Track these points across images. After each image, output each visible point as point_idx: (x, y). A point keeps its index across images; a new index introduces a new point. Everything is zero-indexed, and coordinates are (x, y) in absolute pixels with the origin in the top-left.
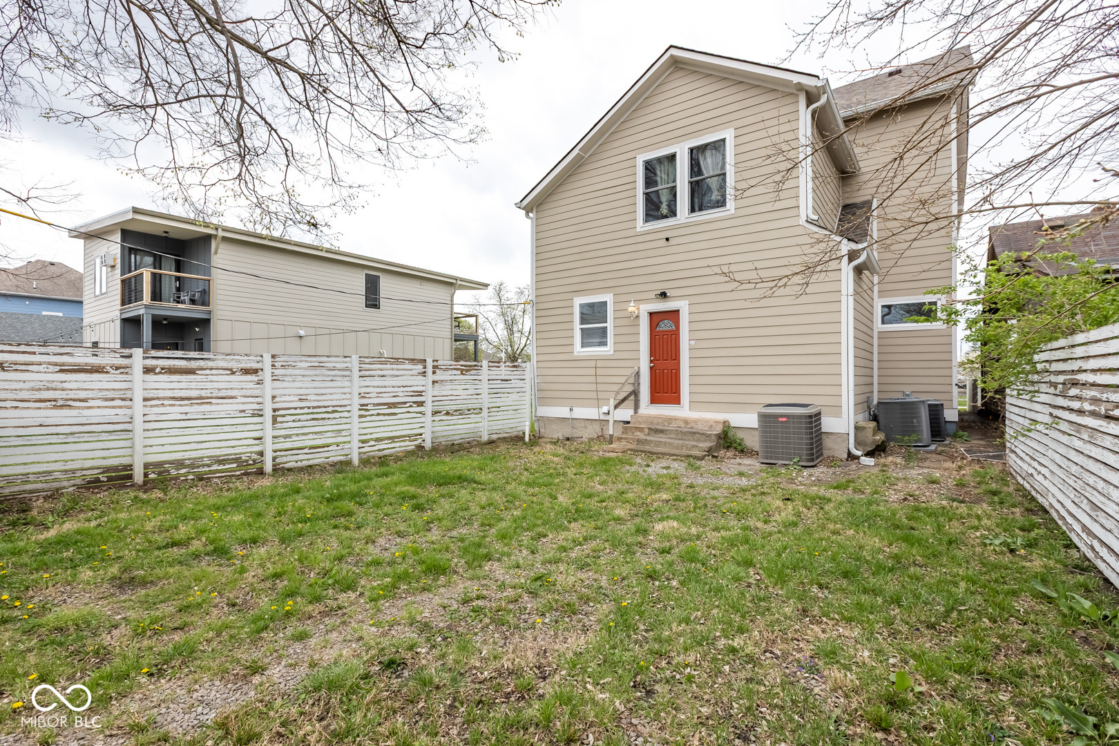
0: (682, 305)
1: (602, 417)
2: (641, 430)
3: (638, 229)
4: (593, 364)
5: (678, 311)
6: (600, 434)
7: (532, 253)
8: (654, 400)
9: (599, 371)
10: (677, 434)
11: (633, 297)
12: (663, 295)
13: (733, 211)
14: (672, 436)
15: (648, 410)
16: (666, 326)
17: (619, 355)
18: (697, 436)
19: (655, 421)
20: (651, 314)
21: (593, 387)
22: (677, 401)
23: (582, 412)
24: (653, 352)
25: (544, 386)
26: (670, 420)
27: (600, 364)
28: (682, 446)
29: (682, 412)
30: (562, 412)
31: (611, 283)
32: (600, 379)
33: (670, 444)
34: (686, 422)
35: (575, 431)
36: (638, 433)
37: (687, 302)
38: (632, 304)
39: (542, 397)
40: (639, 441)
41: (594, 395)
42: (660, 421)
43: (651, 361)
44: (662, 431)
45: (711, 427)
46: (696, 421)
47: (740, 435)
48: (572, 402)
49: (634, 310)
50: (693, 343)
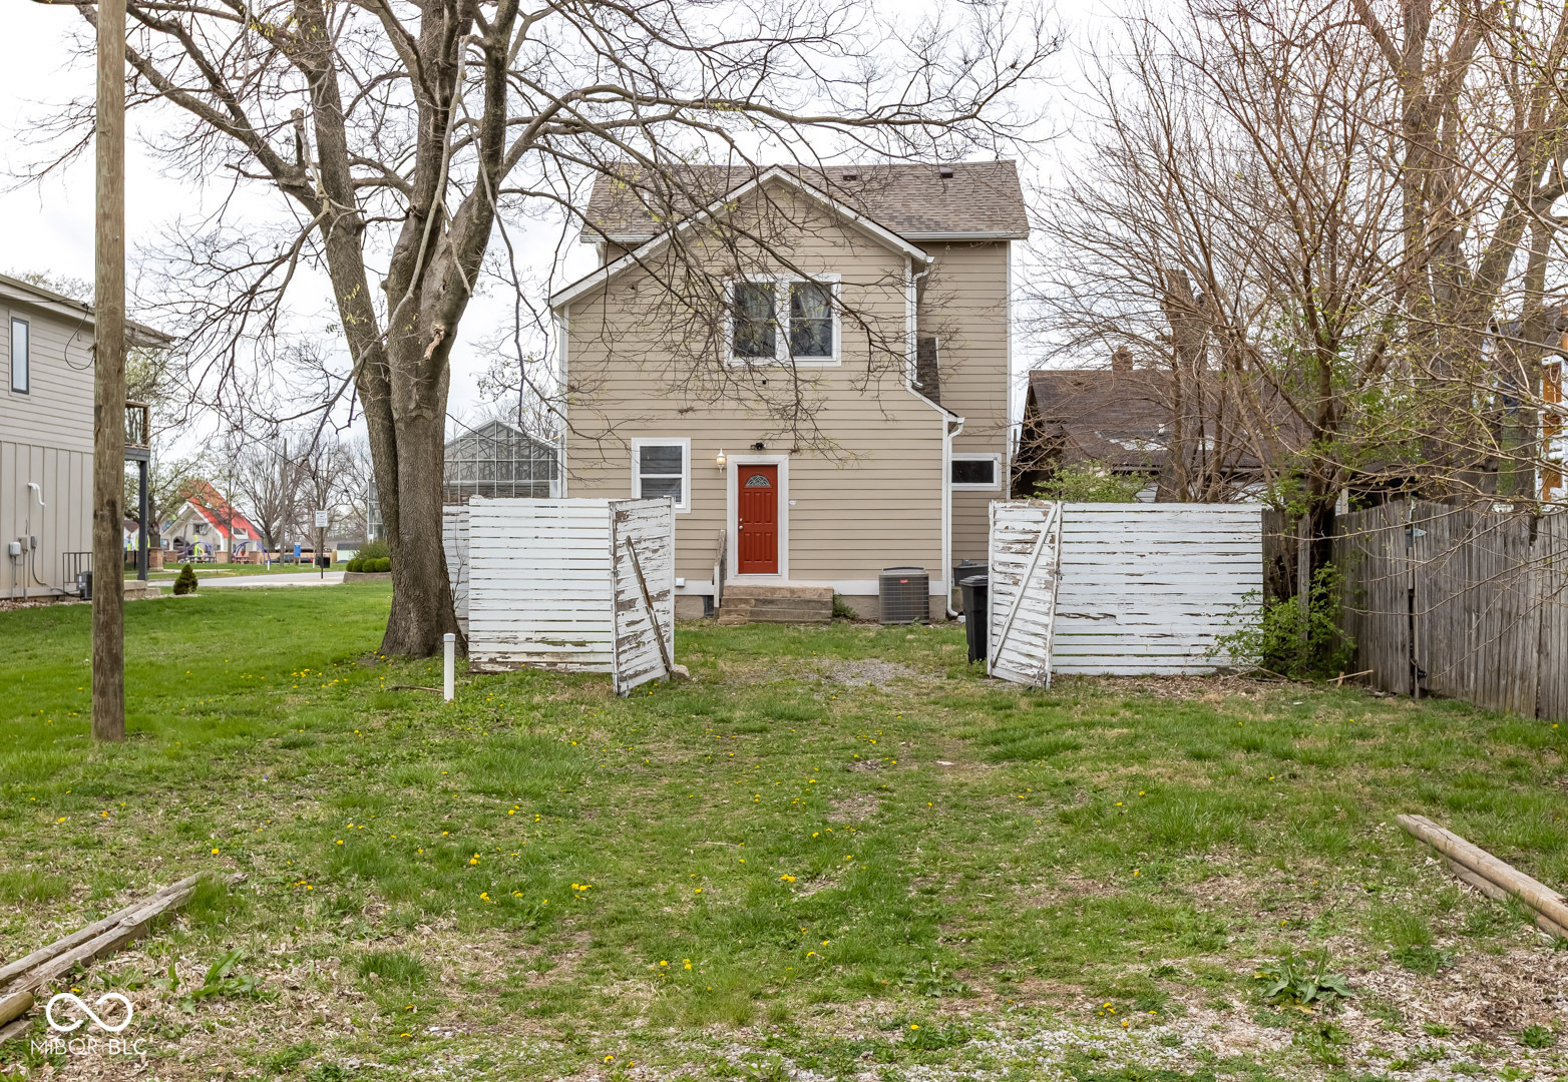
0: (782, 460)
1: (676, 592)
2: (746, 601)
3: (726, 363)
5: (776, 466)
8: (742, 570)
11: (721, 445)
12: (759, 447)
13: (839, 364)
14: (783, 605)
15: (737, 580)
16: (758, 482)
17: (697, 515)
18: (813, 603)
19: (756, 592)
20: (740, 467)
22: (772, 567)
24: (742, 512)
26: (774, 590)
28: (803, 613)
29: (781, 580)
31: (687, 425)
33: (790, 612)
34: (792, 591)
36: (743, 605)
37: (786, 457)
38: (721, 453)
40: (752, 612)
43: (740, 523)
44: (772, 602)
45: (821, 594)
46: (803, 590)
47: (847, 603)
49: (720, 460)
50: (793, 503)
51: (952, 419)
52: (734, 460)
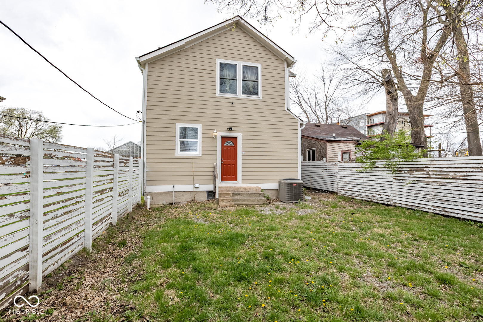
0: (239, 135)
1: (195, 190)
2: (229, 194)
3: (217, 95)
4: (191, 161)
5: (237, 138)
6: (193, 199)
7: (144, 91)
8: (223, 180)
9: (195, 165)
10: (247, 195)
11: (215, 128)
12: (230, 129)
13: (261, 98)
14: (244, 196)
15: (222, 185)
16: (230, 144)
17: (204, 157)
18: (256, 195)
19: (230, 189)
20: (222, 137)
21: (191, 174)
22: (235, 179)
23: (179, 188)
24: (223, 156)
25: (151, 174)
26: (238, 188)
27: (195, 161)
28: (255, 200)
29: (239, 184)
30: (168, 188)
31: (200, 119)
32: (195, 169)
33: (250, 200)
34: (245, 189)
35: (176, 198)
36: (227, 196)
37: (241, 134)
38: (215, 131)
39: (150, 179)
40: (233, 200)
41: (192, 178)
42: (233, 189)
43: (222, 161)
44: (239, 194)
45: (256, 190)
46: (250, 188)
48: (174, 182)
49: (215, 134)
50: (244, 153)
51: (302, 122)
52: (219, 135)
